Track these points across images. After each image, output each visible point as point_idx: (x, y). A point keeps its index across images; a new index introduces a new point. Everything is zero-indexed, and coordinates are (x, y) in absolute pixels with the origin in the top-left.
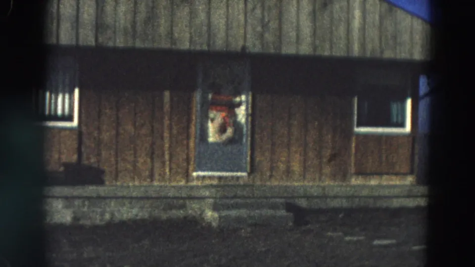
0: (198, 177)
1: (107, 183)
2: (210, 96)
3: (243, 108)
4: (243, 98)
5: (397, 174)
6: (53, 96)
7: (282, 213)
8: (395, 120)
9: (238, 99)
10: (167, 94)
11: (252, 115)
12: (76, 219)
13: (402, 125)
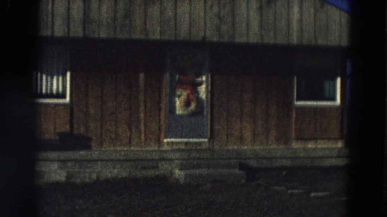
0: (168, 143)
1: (94, 148)
2: (177, 77)
3: (204, 86)
4: (204, 78)
5: (329, 139)
6: (49, 78)
7: (237, 171)
8: (327, 95)
9: (199, 79)
10: (142, 76)
11: (211, 92)
12: (68, 177)
13: (333, 99)
